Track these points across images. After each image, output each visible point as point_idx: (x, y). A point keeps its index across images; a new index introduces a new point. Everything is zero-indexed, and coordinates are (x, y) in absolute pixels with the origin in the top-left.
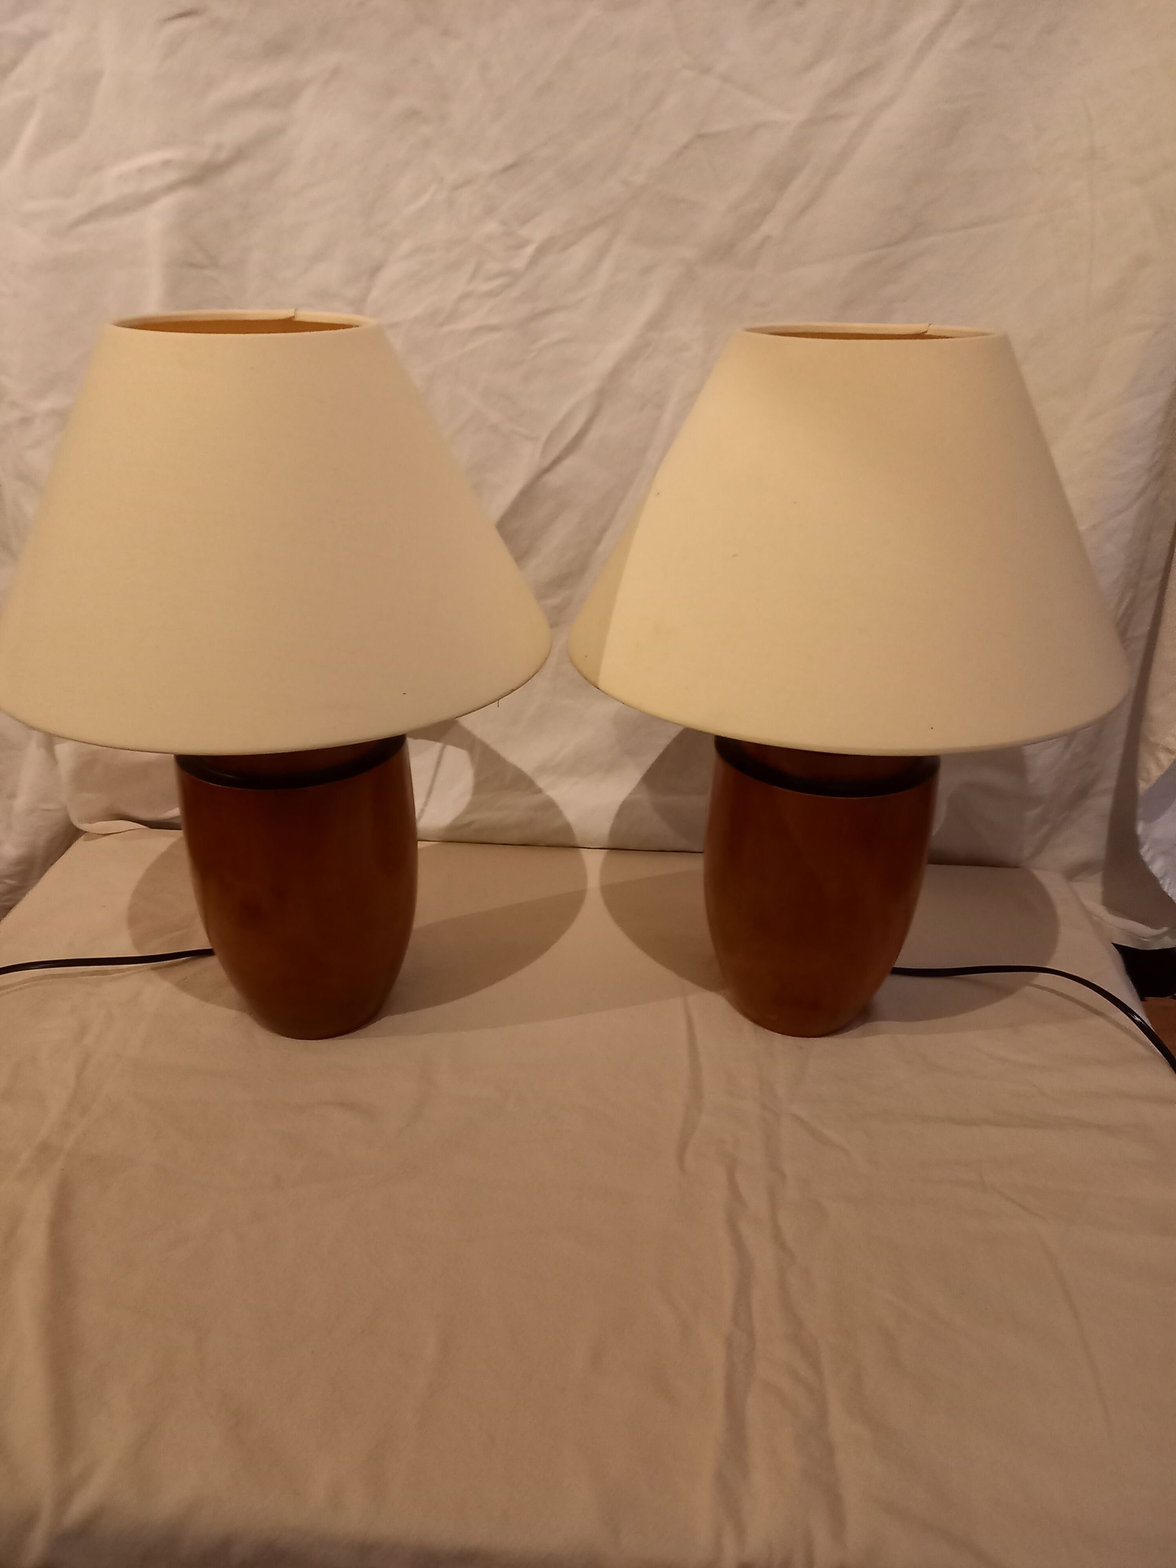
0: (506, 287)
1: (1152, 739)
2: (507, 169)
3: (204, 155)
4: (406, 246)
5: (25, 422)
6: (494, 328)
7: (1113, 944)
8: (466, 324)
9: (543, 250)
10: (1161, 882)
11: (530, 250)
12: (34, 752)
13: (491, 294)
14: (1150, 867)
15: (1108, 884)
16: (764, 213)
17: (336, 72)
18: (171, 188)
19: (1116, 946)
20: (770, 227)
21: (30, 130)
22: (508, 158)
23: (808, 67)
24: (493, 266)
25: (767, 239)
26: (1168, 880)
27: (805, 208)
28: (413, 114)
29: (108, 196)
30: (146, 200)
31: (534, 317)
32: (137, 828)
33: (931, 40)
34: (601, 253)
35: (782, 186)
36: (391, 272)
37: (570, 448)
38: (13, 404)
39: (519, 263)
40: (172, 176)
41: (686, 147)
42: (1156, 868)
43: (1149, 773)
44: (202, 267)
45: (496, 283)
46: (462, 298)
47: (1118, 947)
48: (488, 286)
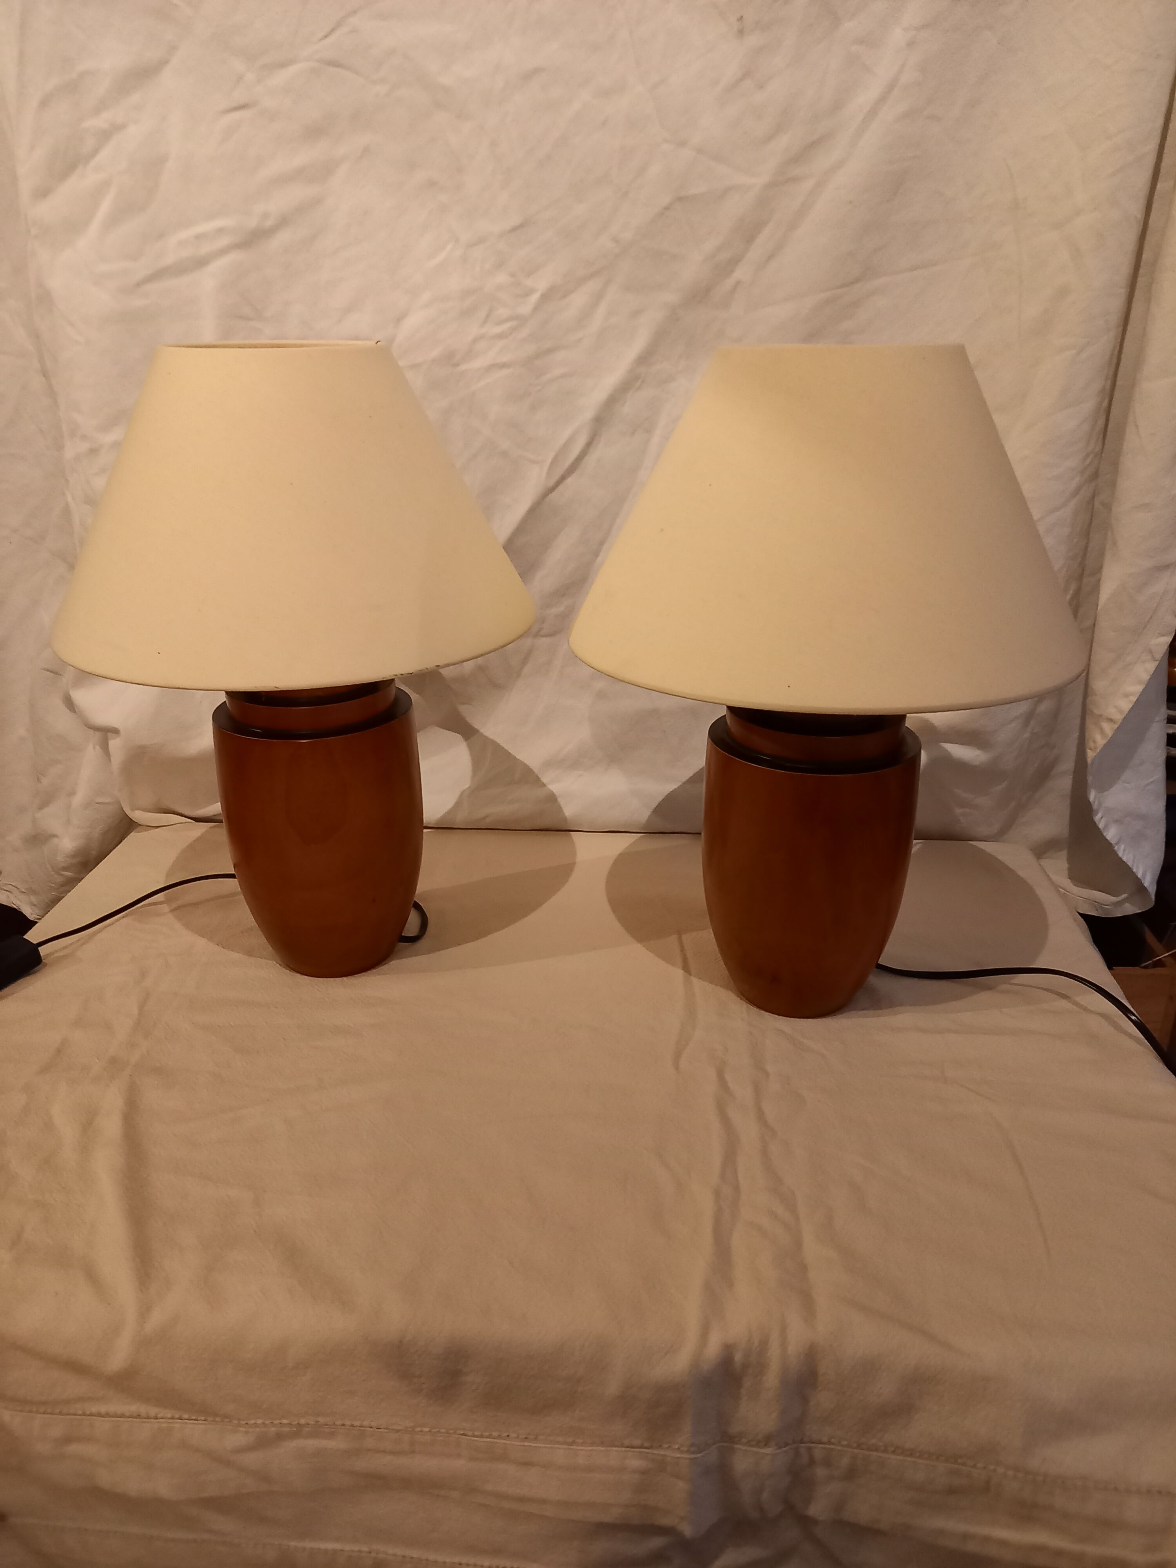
0: (513, 330)
1: (1096, 711)
2: (514, 229)
3: (252, 223)
4: (426, 296)
5: (94, 452)
6: (504, 366)
7: (1080, 914)
8: (478, 363)
9: (546, 297)
10: (1116, 848)
11: (535, 297)
12: (91, 753)
13: (501, 336)
14: (1105, 834)
15: (1070, 860)
16: (734, 262)
17: (366, 150)
18: (223, 252)
19: (1082, 915)
20: (741, 273)
21: (105, 206)
22: (515, 220)
23: (770, 138)
24: (502, 312)
25: (738, 283)
26: (1122, 847)
27: (771, 257)
28: (432, 184)
29: (170, 259)
30: (201, 262)
32: (184, 821)
33: (873, 112)
34: (598, 297)
35: (750, 239)
36: (414, 320)
37: (573, 469)
38: (84, 437)
39: (526, 308)
40: (224, 241)
41: (667, 208)
42: (1111, 834)
43: (1094, 742)
44: (249, 319)
45: (506, 326)
46: (475, 340)
47: (1083, 916)
48: (498, 330)
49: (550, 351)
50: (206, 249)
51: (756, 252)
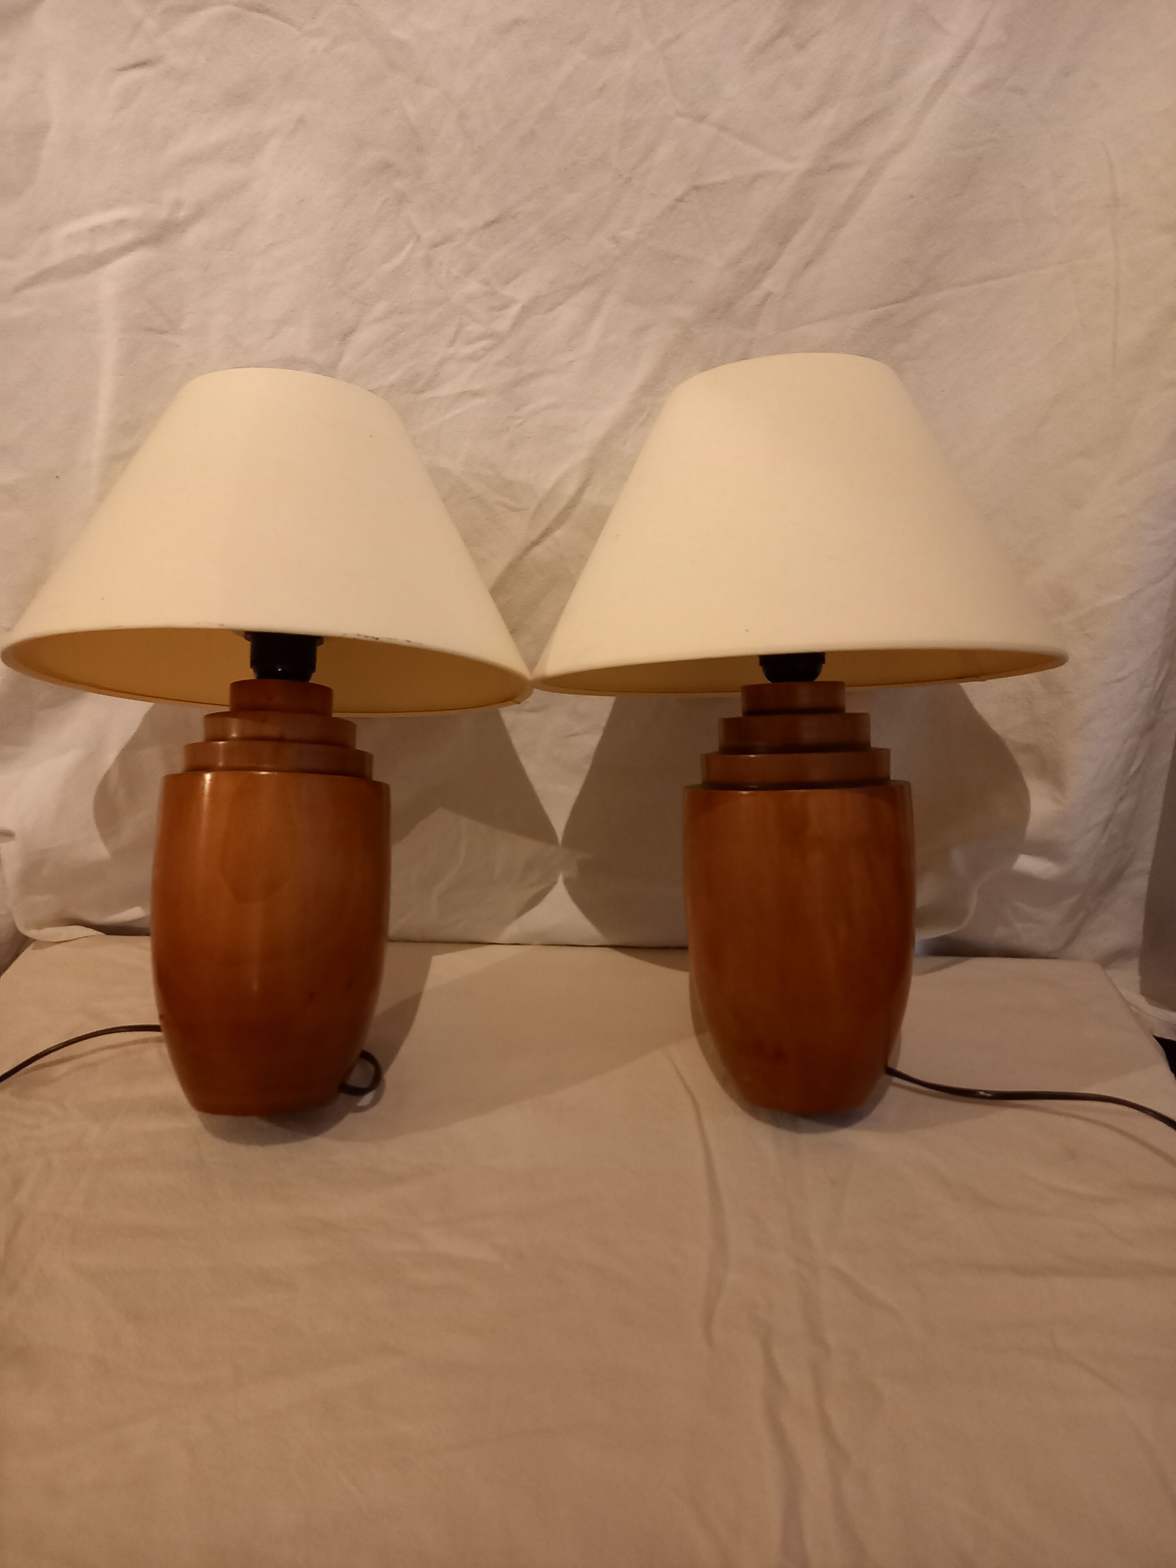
0: (488, 350)
2: (489, 224)
3: (162, 213)
4: (381, 307)
6: (476, 394)
7: (1154, 1036)
8: (446, 390)
9: (527, 311)
11: (515, 309)
13: (473, 358)
15: (1143, 971)
16: (765, 268)
17: (300, 122)
18: (126, 248)
19: (1157, 1038)
20: (769, 284)
22: (490, 214)
23: (810, 114)
24: (475, 328)
25: (769, 295)
27: (809, 263)
28: (386, 166)
29: (57, 257)
30: (100, 261)
31: (518, 382)
32: (92, 934)
33: (943, 80)
34: (594, 309)
35: (784, 241)
36: (364, 337)
37: (561, 519)
39: (502, 325)
40: (127, 236)
41: (680, 200)
44: (162, 332)
45: (479, 345)
46: (442, 363)
47: (1161, 1041)
48: (469, 350)
49: (533, 376)
50: (103, 245)
51: (790, 257)
